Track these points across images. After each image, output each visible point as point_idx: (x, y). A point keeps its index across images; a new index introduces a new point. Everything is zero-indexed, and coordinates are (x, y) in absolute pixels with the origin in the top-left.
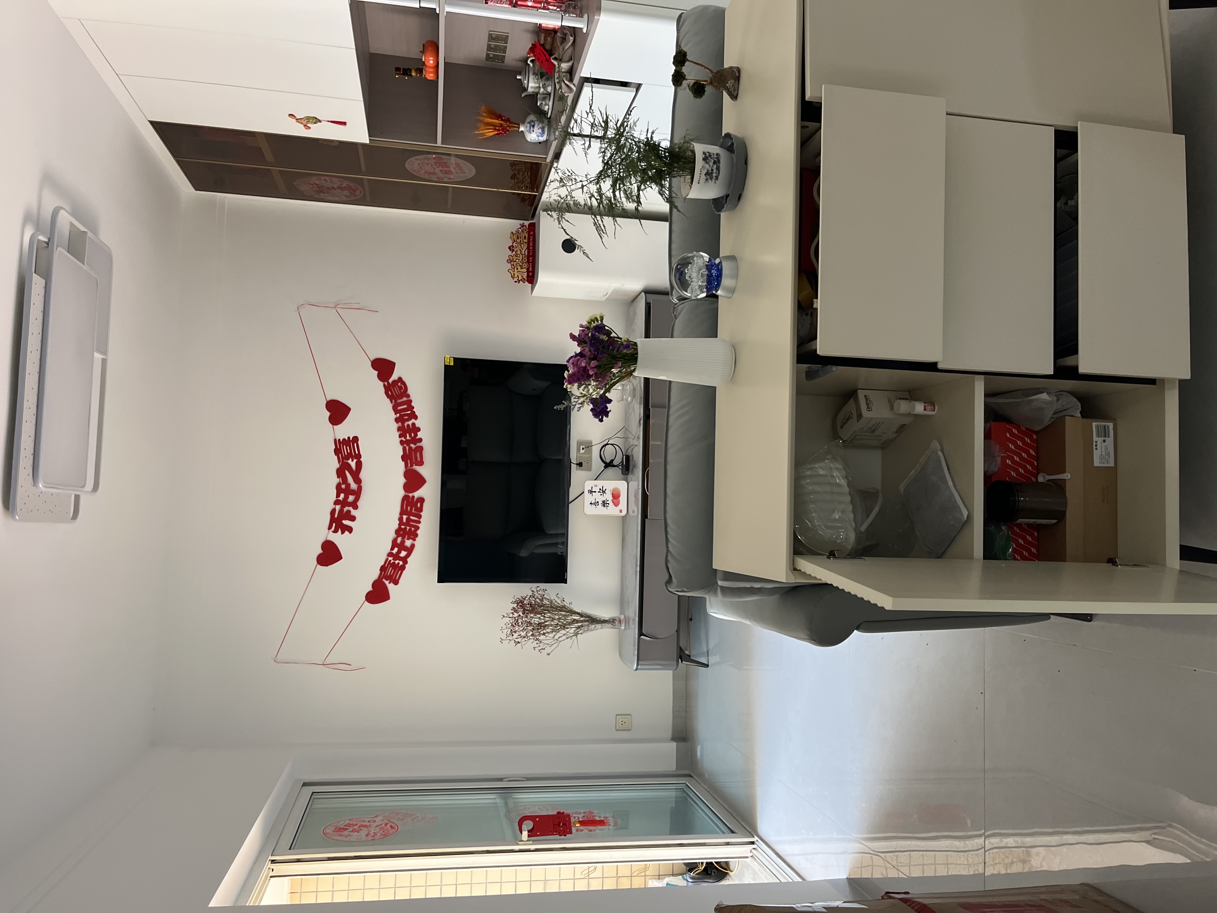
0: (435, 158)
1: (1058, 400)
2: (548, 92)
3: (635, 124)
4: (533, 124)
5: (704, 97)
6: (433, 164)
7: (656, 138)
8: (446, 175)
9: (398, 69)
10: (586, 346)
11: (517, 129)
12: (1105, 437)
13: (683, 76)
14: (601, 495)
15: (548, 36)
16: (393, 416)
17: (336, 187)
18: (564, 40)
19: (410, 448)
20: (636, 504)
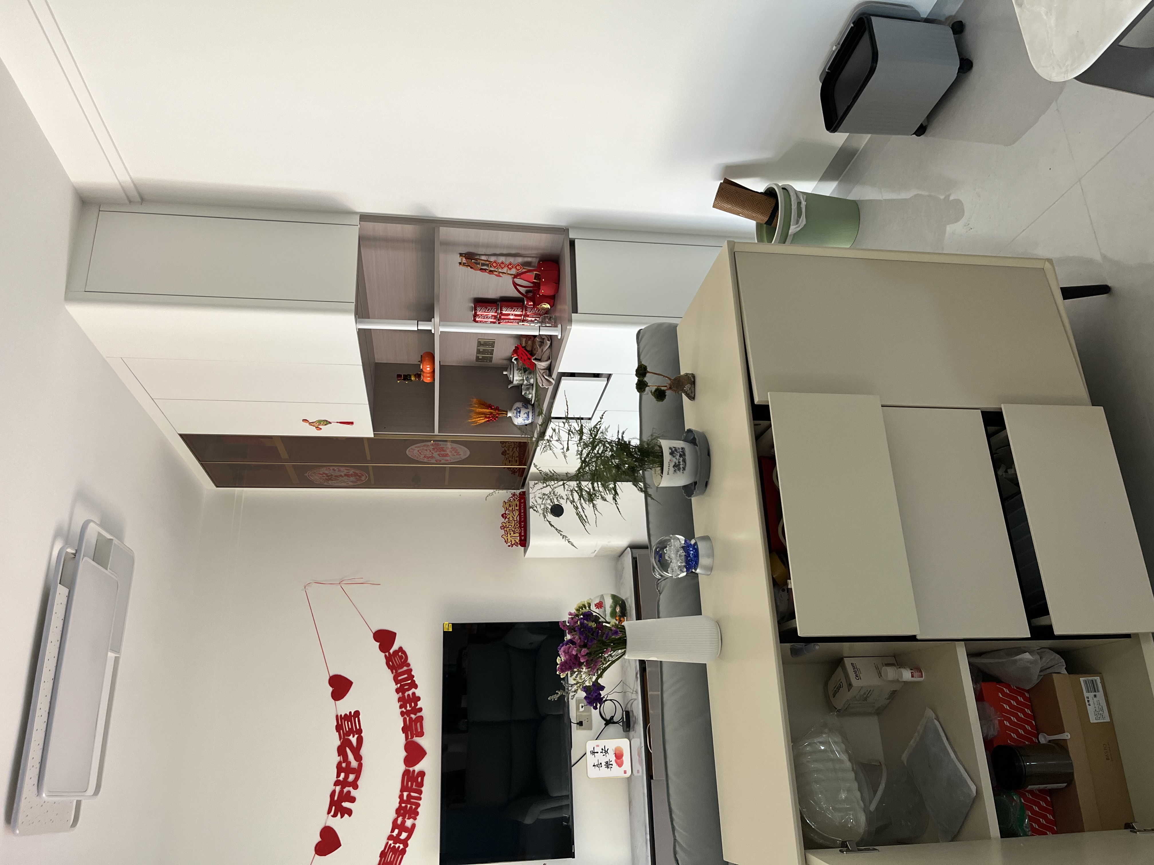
0: (432, 445)
1: (1041, 658)
2: (531, 383)
3: (606, 430)
4: (519, 410)
5: (665, 400)
6: (431, 450)
7: (626, 439)
8: (442, 458)
9: (399, 376)
10: (576, 634)
11: (506, 415)
12: (1095, 692)
13: (645, 384)
14: (604, 755)
15: (529, 340)
16: (394, 686)
17: (343, 475)
18: (542, 343)
19: (411, 718)
20: (640, 762)
